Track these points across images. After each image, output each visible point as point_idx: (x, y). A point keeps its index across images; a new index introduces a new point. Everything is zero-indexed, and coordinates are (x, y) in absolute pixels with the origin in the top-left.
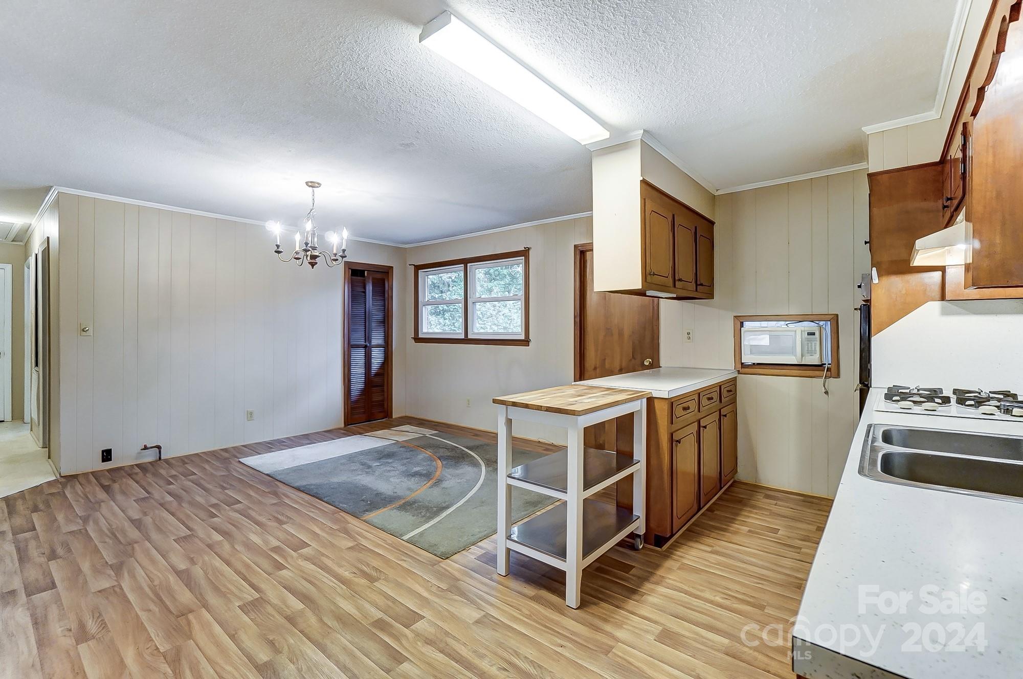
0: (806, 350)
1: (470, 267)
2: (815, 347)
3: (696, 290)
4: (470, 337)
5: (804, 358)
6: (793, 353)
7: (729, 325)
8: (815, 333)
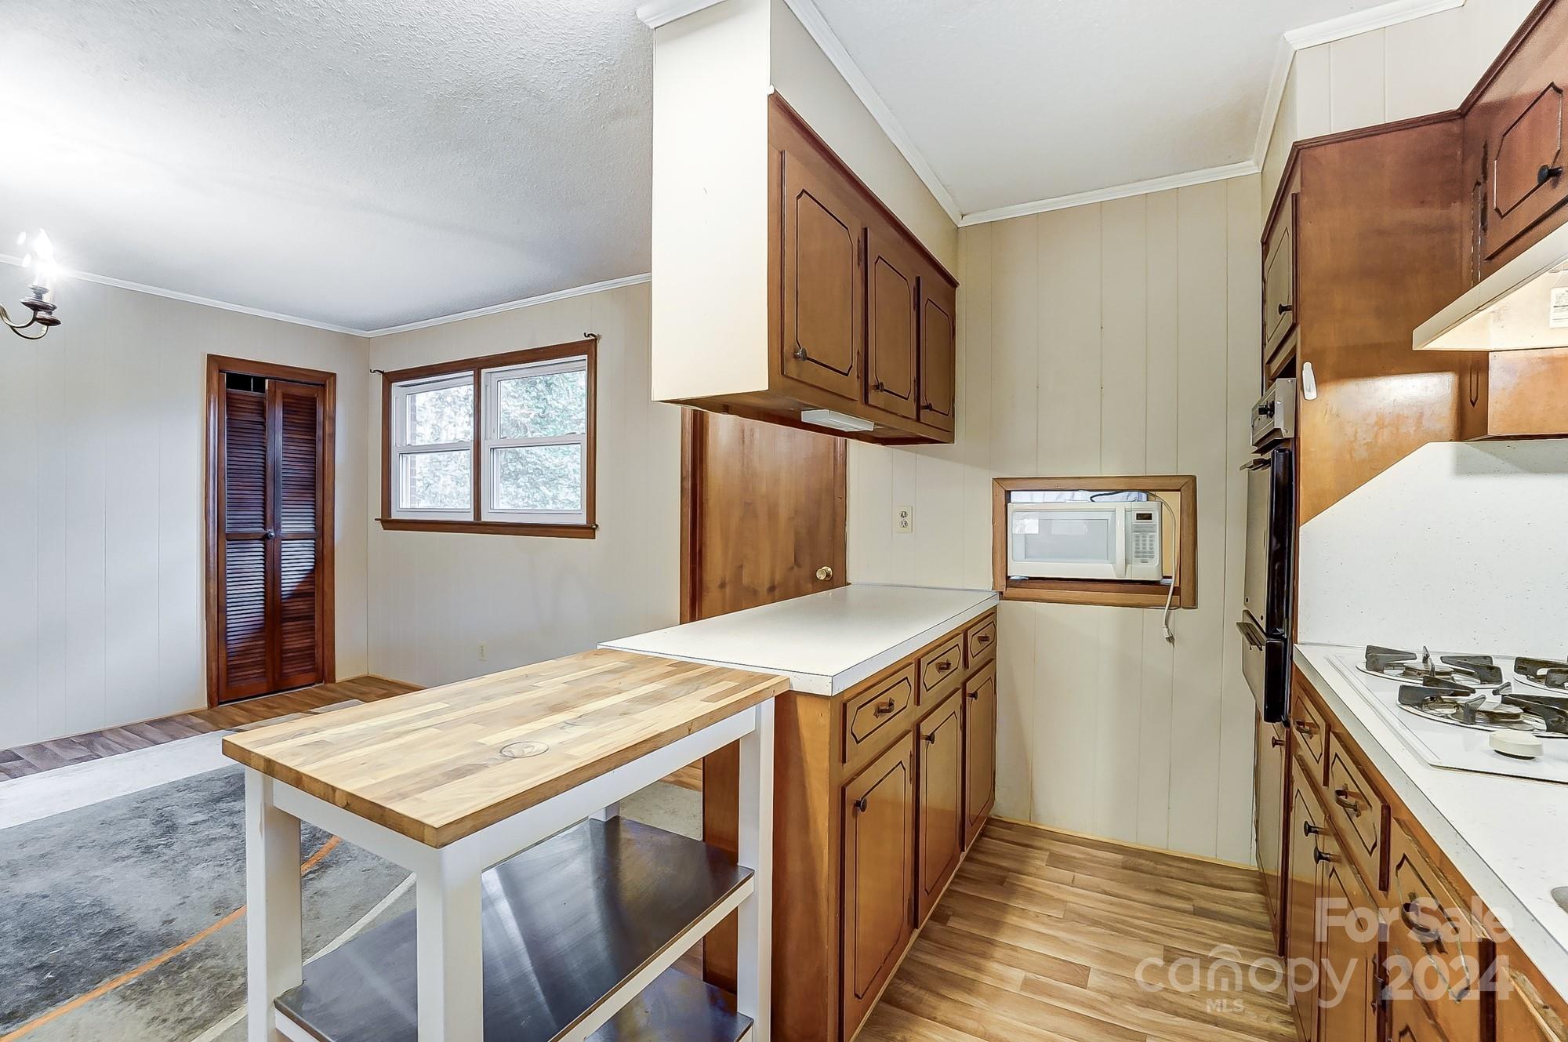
0: (1134, 550)
1: (486, 377)
2: (1151, 545)
3: (918, 419)
4: (485, 518)
5: (1129, 566)
6: (1109, 555)
7: (985, 497)
8: (1151, 514)
